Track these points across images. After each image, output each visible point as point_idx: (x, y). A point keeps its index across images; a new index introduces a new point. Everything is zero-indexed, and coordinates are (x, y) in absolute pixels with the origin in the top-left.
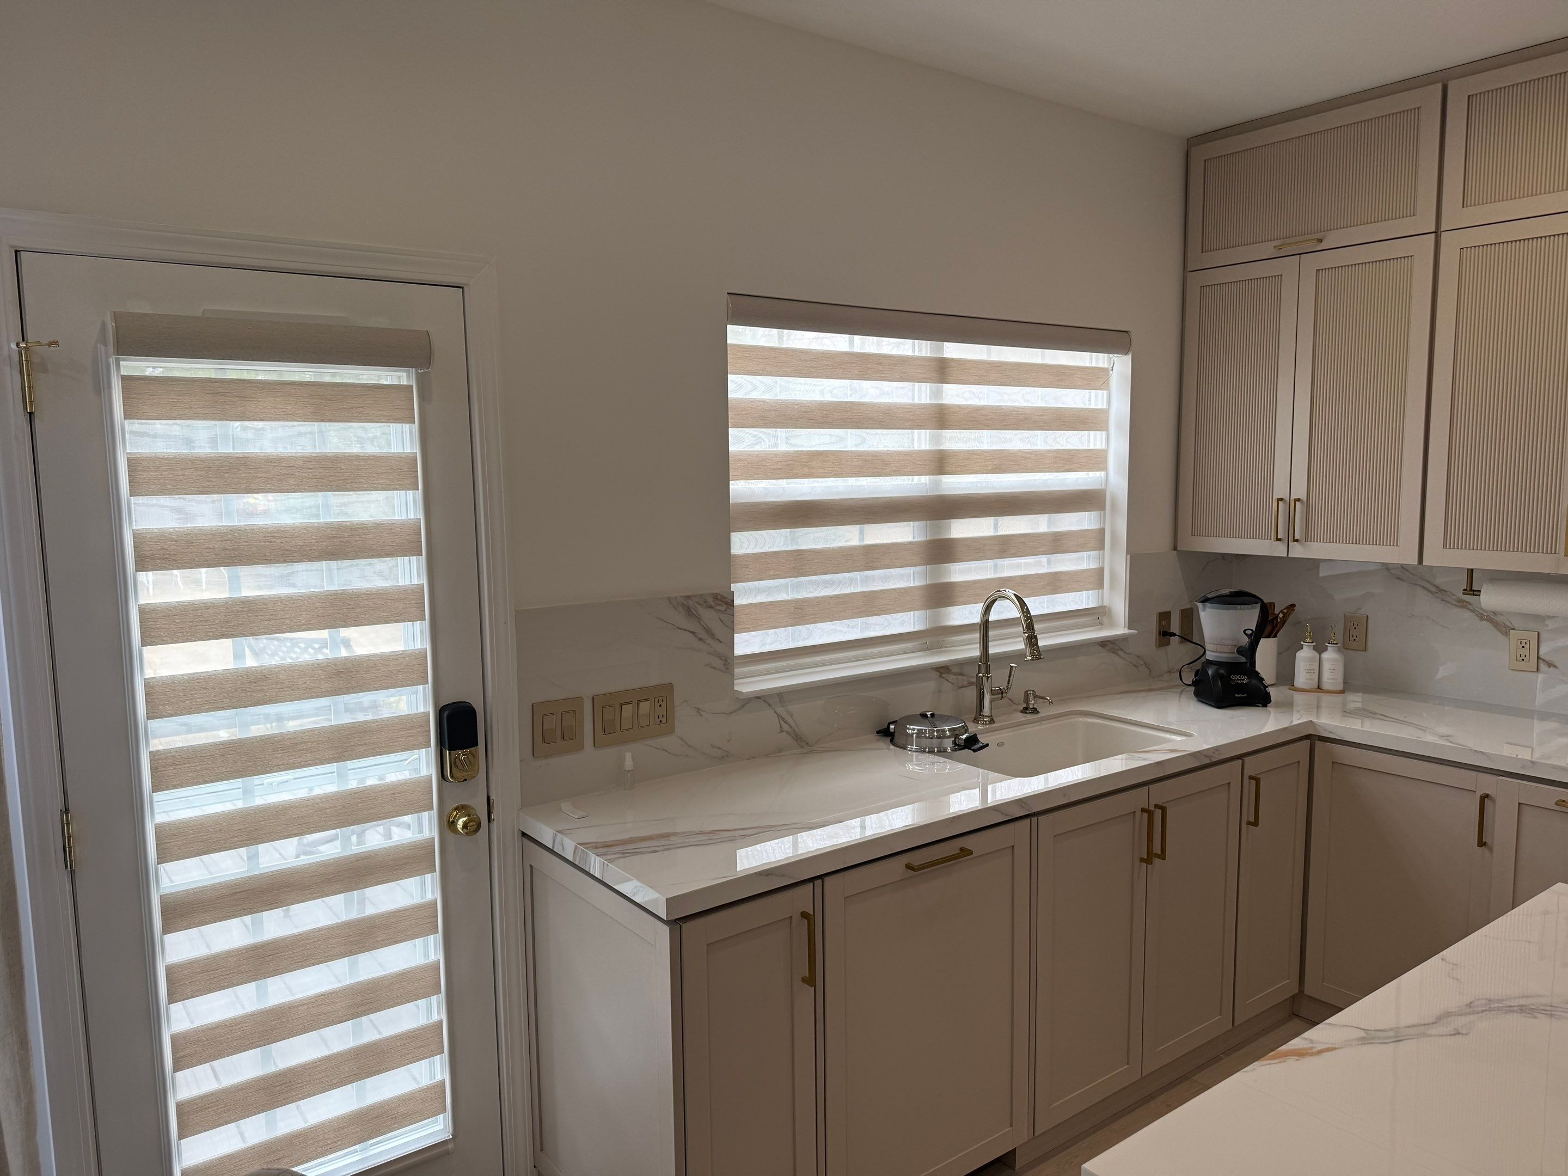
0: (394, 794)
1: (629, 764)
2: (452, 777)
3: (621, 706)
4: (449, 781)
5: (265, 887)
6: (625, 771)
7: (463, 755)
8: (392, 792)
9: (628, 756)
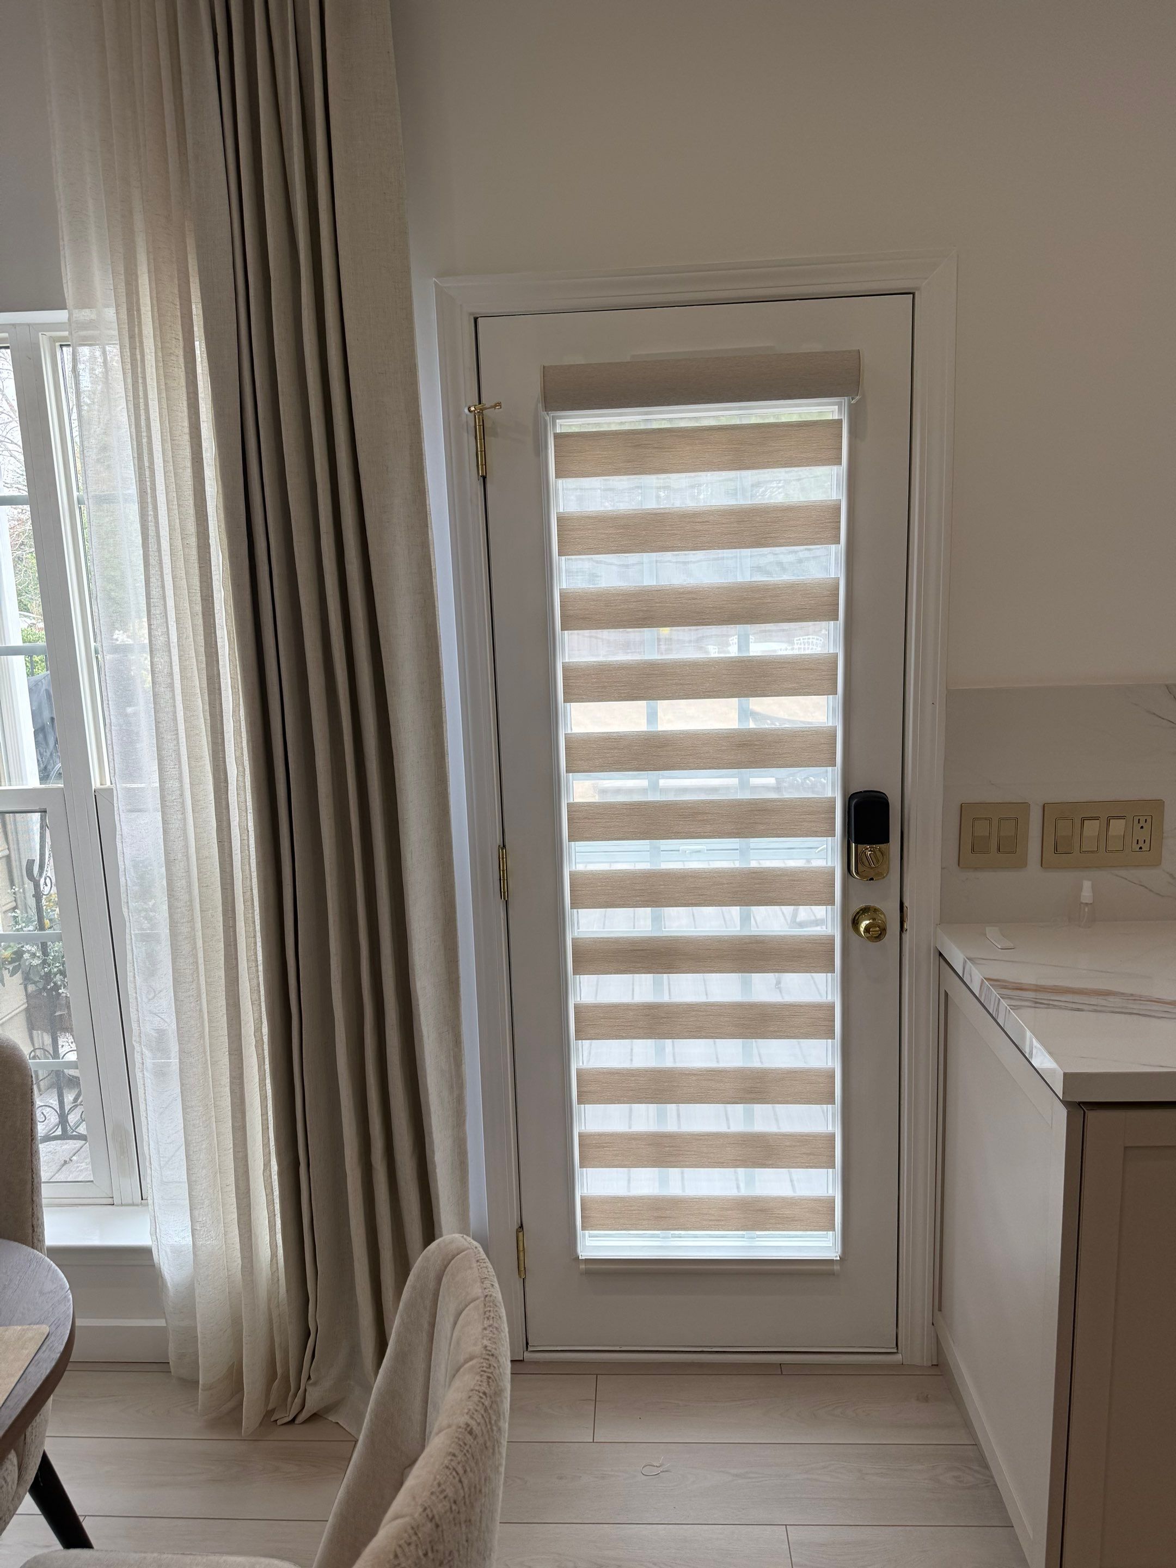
0: (793, 880)
1: (1087, 894)
2: (857, 873)
3: (1083, 820)
4: (854, 877)
5: (662, 950)
6: (1082, 903)
7: (871, 850)
8: (791, 878)
9: (1087, 885)
